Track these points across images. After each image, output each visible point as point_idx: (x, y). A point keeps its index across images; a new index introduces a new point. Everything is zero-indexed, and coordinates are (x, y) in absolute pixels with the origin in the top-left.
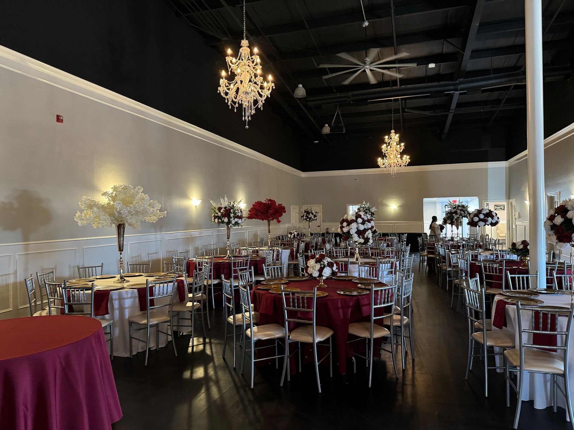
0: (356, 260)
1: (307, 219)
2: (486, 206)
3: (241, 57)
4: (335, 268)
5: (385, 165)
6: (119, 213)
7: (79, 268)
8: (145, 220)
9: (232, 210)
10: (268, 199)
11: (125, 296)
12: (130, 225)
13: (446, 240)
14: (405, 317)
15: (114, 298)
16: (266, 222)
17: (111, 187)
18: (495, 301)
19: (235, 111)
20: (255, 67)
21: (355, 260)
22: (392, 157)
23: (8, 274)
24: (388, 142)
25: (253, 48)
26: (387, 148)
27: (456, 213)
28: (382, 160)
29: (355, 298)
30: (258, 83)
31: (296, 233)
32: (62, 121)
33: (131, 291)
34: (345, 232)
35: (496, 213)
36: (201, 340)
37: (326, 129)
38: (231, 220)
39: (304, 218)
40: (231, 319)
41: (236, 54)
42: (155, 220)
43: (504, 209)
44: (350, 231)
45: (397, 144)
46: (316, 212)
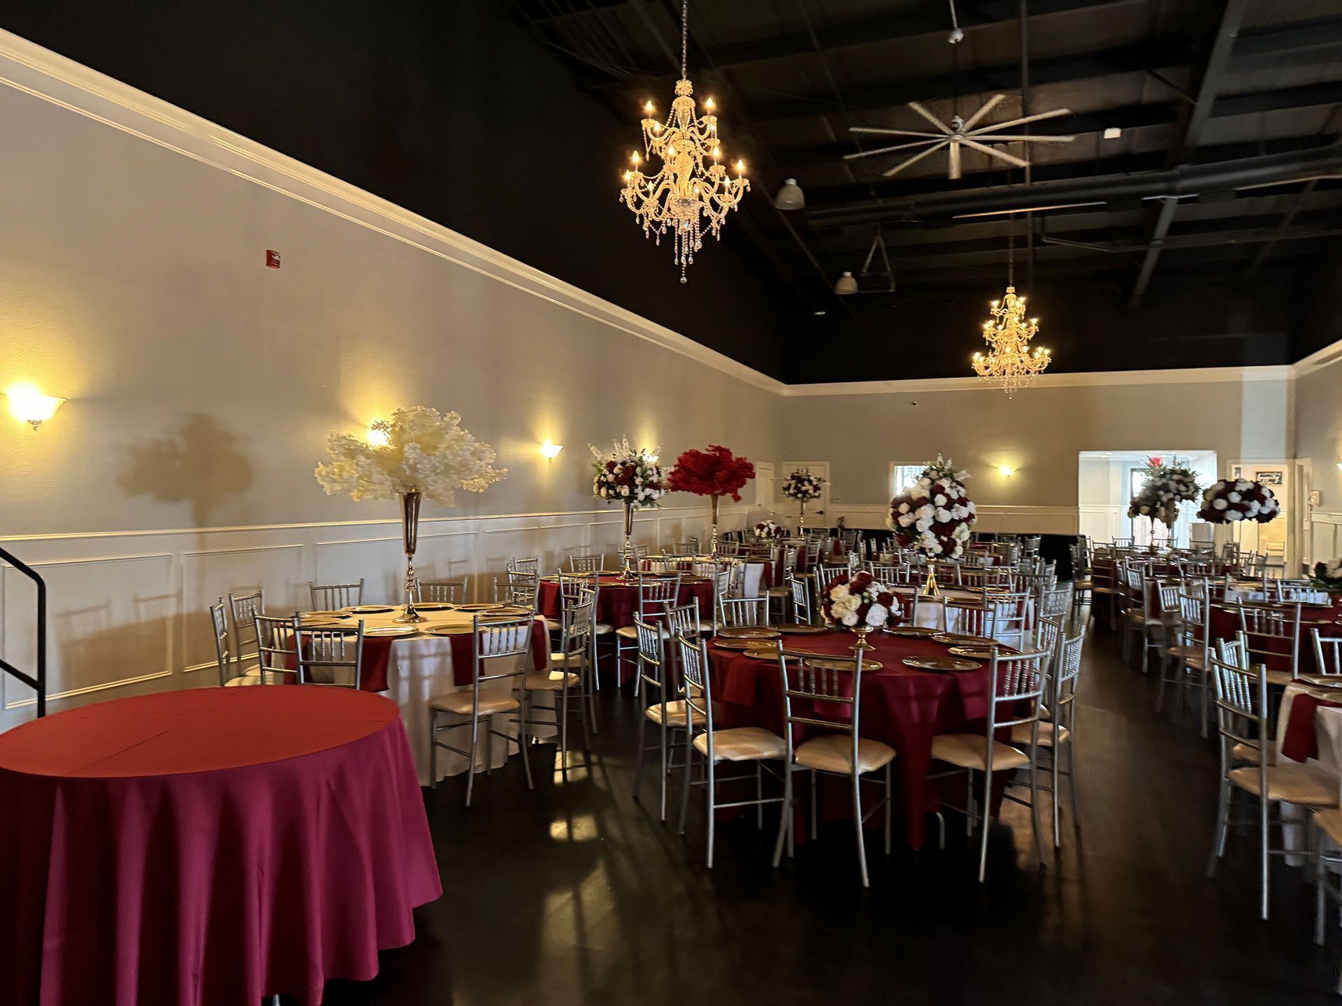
0: (929, 594)
1: (797, 494)
2: (1236, 473)
3: (675, 118)
4: (895, 607)
5: (990, 369)
6: (414, 468)
7: (313, 589)
8: (462, 487)
9: (638, 470)
10: (713, 447)
11: (425, 651)
12: (431, 496)
13: (1138, 553)
14: (1061, 728)
15: (400, 653)
16: (707, 498)
17: (392, 412)
18: (1289, 698)
19: (658, 244)
20: (705, 142)
21: (925, 593)
22: (1008, 350)
23: (165, 597)
24: (998, 315)
25: (705, 99)
26: (996, 329)
27: (1166, 488)
28: (982, 359)
29: (948, 677)
30: (713, 179)
31: (773, 527)
32: (277, 264)
33: (437, 641)
34: (903, 525)
35: (1271, 492)
36: (580, 756)
37: (848, 284)
38: (636, 491)
39: (792, 491)
40: (654, 712)
41: (665, 113)
42: (482, 487)
43: (1279, 483)
44: (918, 525)
45: (1021, 321)
46: (819, 480)
